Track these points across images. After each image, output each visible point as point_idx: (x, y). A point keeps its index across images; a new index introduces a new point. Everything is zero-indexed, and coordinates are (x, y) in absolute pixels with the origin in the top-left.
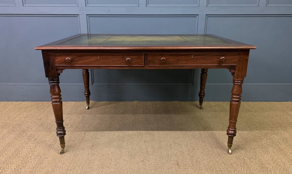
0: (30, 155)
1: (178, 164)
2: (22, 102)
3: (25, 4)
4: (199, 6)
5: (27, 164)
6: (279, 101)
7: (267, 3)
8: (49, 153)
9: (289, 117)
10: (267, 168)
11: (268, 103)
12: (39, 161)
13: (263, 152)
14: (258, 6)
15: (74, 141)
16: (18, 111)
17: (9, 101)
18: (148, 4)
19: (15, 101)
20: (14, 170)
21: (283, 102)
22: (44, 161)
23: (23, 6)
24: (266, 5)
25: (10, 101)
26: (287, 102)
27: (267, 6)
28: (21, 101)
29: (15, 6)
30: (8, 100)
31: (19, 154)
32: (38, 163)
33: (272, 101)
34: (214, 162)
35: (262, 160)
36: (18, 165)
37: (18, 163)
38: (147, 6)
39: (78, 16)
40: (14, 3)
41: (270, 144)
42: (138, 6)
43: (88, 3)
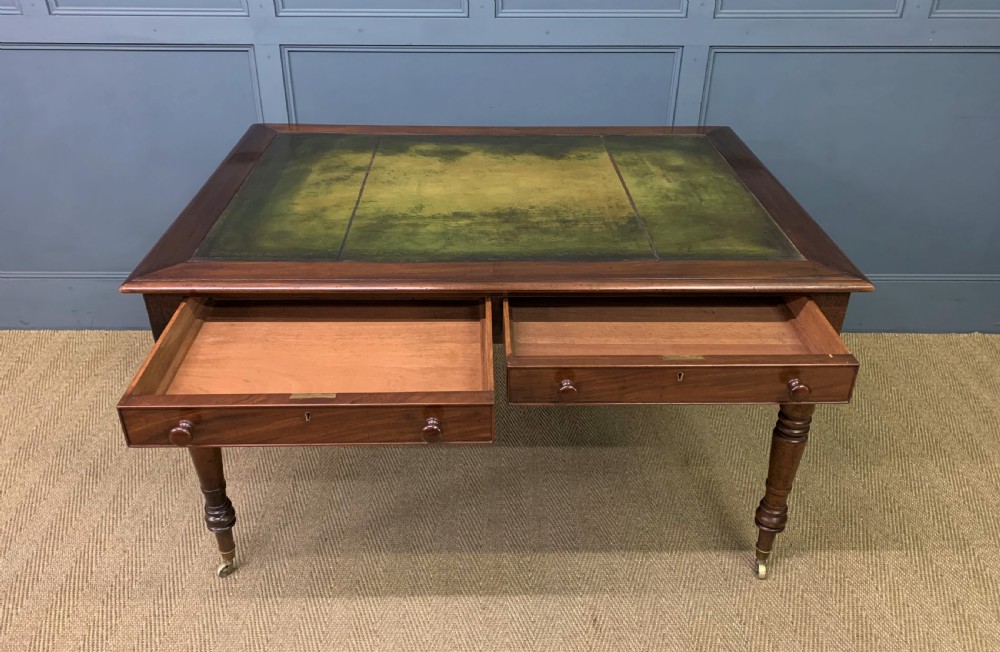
0: (126, 579)
1: (595, 620)
2: (75, 333)
3: (57, 5)
4: (686, 17)
5: (120, 616)
7: (933, 4)
8: (187, 572)
9: (965, 409)
10: (873, 639)
11: (904, 337)
12: (156, 606)
14: (901, 16)
16: (65, 378)
17: (29, 330)
18: (502, 8)
20: (81, 643)
21: (954, 337)
22: (173, 606)
23: (50, 13)
24: (930, 14)
25: (34, 329)
26: (966, 335)
27: (932, 16)
28: (71, 329)
29: (19, 12)
30: (25, 324)
31: (92, 573)
32: (155, 615)
34: (710, 613)
35: (860, 604)
36: (91, 624)
37: (92, 613)
38: (500, 15)
39: (250, 49)
40: (14, 5)
41: (893, 533)
42: (465, 15)
43: (285, 4)
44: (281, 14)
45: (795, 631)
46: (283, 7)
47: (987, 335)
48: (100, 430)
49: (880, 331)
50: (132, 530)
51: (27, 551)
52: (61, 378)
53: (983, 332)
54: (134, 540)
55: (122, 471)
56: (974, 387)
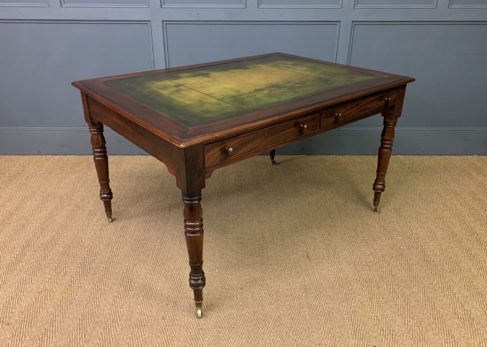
0: (97, 243)
1: (308, 256)
2: (63, 156)
3: (64, 3)
4: (342, 8)
5: (96, 256)
6: (458, 155)
9: (471, 182)
10: (432, 262)
11: (443, 157)
12: (112, 252)
13: (429, 237)
14: (436, 7)
15: (157, 221)
16: (61, 173)
17: (42, 155)
18: (261, 4)
19: (52, 155)
20: (80, 265)
21: (465, 157)
22: (119, 252)
23: (61, 6)
24: (449, 6)
25: (44, 155)
26: (471, 156)
28: (61, 155)
29: (48, 6)
30: (40, 153)
31: (81, 241)
32: (111, 256)
33: (448, 155)
34: (359, 254)
35: (425, 250)
36: (83, 259)
37: (84, 255)
38: (260, 7)
39: (149, 23)
40: (46, 3)
41: (440, 226)
42: (244, 7)
43: (165, 2)
44: (163, 7)
45: (397, 259)
46: (164, 4)
47: (480, 156)
48: (79, 191)
49: (432, 155)
50: (98, 226)
51: (52, 233)
52: (59, 173)
53: (479, 155)
54: (99, 230)
55: (90, 206)
56: (475, 175)
